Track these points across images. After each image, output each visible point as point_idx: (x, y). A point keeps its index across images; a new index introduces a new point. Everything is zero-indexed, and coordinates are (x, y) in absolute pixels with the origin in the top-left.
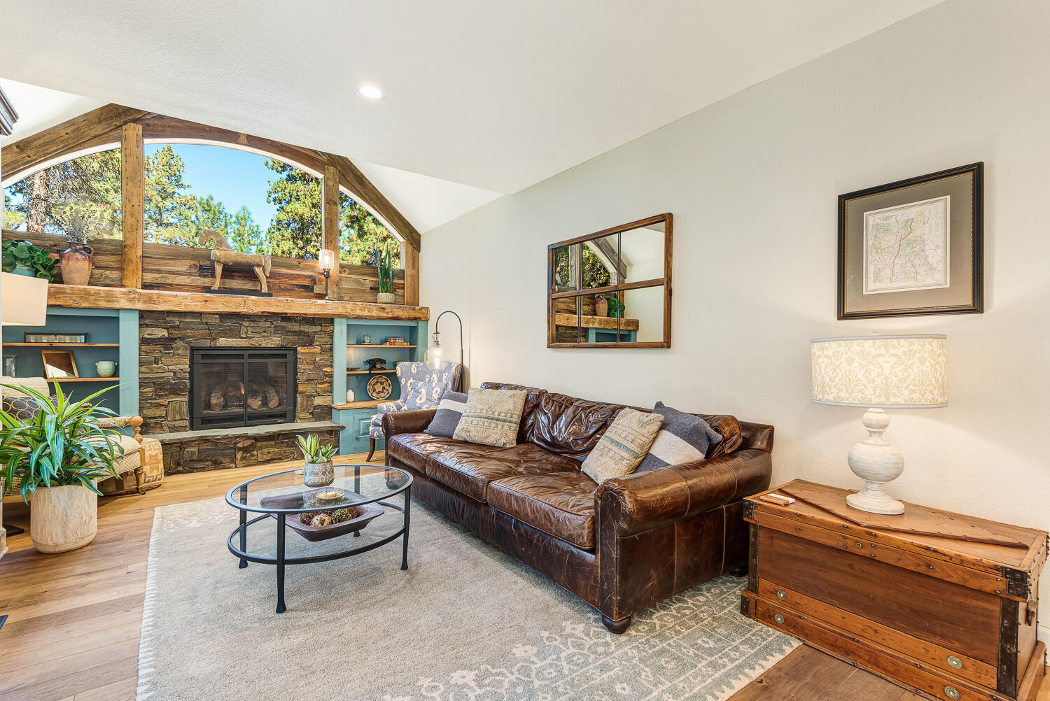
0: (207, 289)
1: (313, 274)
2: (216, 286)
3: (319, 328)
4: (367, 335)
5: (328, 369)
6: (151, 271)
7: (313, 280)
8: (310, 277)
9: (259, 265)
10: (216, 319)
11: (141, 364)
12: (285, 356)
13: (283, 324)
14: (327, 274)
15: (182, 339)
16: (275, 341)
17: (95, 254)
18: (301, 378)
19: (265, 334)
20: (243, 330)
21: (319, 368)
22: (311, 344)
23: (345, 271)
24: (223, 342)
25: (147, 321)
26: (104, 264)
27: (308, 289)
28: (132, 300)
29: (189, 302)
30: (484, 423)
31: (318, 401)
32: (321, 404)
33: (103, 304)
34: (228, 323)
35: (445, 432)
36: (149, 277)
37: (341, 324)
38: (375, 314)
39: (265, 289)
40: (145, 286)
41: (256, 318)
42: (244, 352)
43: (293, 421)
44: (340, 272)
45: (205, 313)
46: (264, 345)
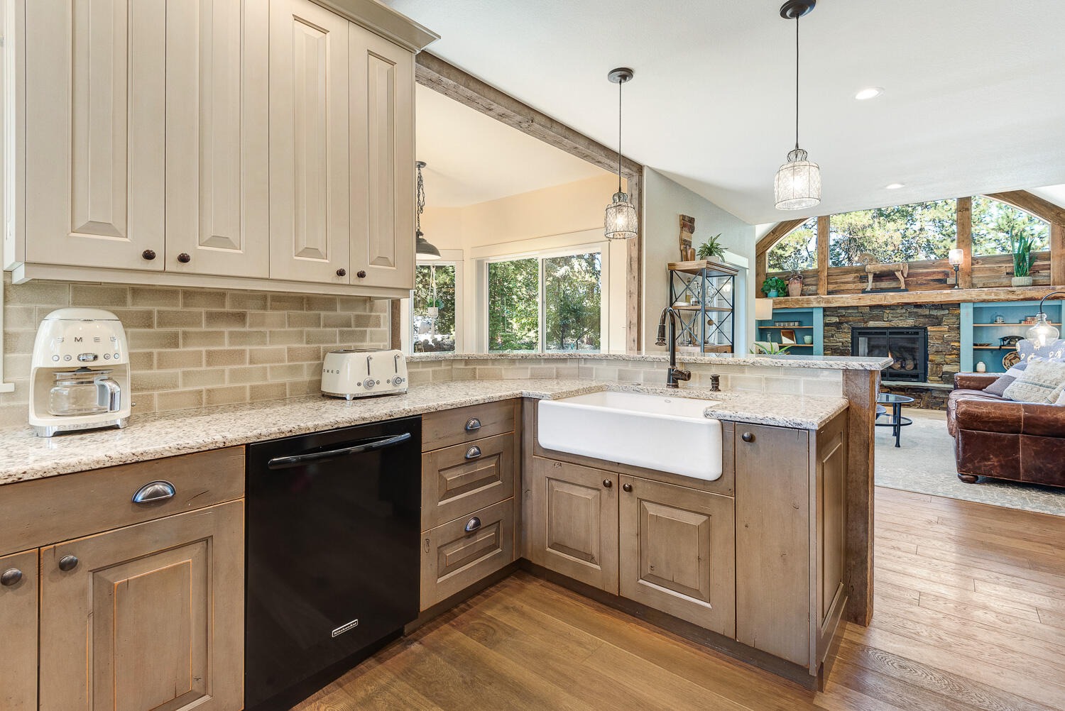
0: (864, 291)
1: (946, 270)
2: (869, 289)
3: (947, 312)
4: (1000, 316)
5: (956, 344)
6: (832, 283)
7: (947, 274)
8: (943, 272)
9: (898, 271)
10: (867, 310)
11: (824, 337)
12: (917, 333)
13: (915, 310)
14: (957, 269)
15: (846, 323)
16: (910, 322)
17: (804, 278)
18: (931, 350)
19: (901, 318)
20: (886, 315)
21: (948, 343)
22: (939, 324)
23: (978, 263)
24: (872, 324)
25: (828, 313)
26: (809, 283)
27: (942, 282)
28: (819, 302)
29: (850, 300)
30: (1027, 387)
31: (946, 368)
32: (949, 371)
33: (805, 305)
34: (875, 312)
35: (999, 392)
36: (831, 287)
37: (966, 307)
38: (1002, 297)
39: (903, 287)
40: (829, 293)
41: (894, 307)
42: (886, 331)
43: (925, 381)
44: (972, 264)
45: (861, 306)
46: (900, 326)
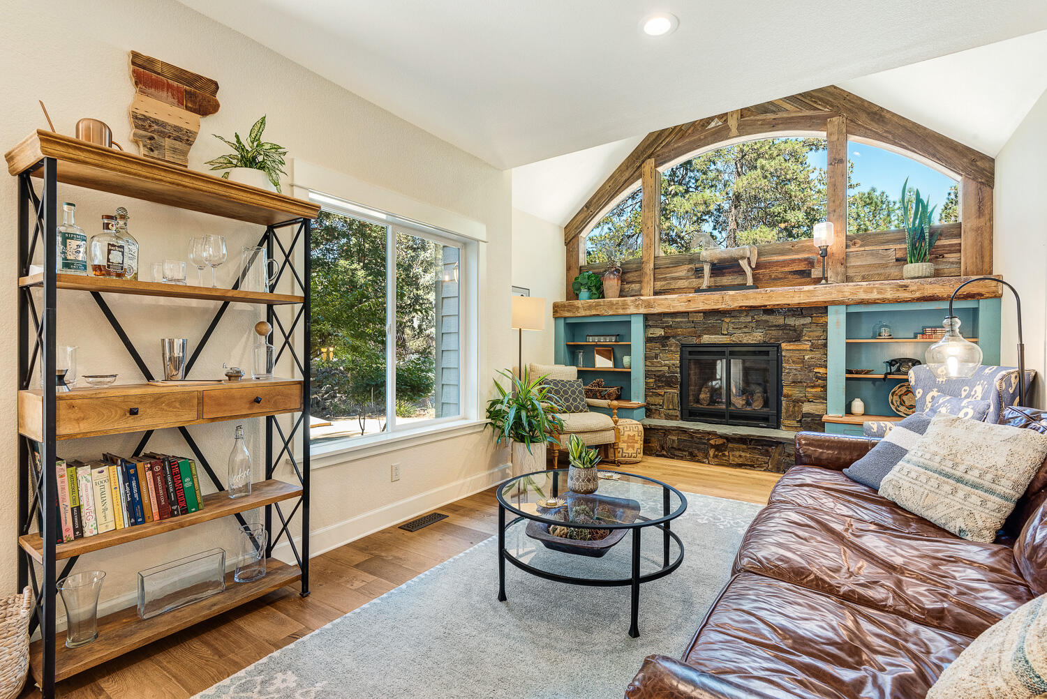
0: (698, 290)
1: (810, 256)
2: (704, 286)
3: (808, 320)
4: (886, 326)
5: (822, 370)
6: (660, 280)
7: (811, 263)
8: (806, 259)
9: (742, 258)
10: (700, 317)
11: (646, 358)
12: (767, 353)
13: (765, 317)
14: (824, 253)
15: (674, 337)
16: (757, 337)
17: (623, 273)
18: (786, 379)
19: (746, 330)
20: (725, 326)
21: (810, 368)
22: (798, 339)
23: (855, 244)
24: (706, 339)
25: (650, 323)
26: (631, 279)
27: (803, 275)
28: (637, 306)
29: (676, 303)
31: (807, 408)
32: (812, 411)
33: (621, 312)
34: (711, 321)
36: (659, 285)
37: (837, 312)
38: (889, 295)
39: (750, 282)
40: (656, 293)
41: (736, 314)
42: (723, 349)
43: (778, 427)
44: (847, 246)
45: (692, 312)
46: (745, 342)
